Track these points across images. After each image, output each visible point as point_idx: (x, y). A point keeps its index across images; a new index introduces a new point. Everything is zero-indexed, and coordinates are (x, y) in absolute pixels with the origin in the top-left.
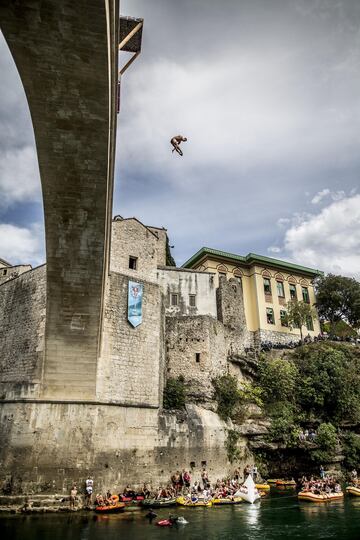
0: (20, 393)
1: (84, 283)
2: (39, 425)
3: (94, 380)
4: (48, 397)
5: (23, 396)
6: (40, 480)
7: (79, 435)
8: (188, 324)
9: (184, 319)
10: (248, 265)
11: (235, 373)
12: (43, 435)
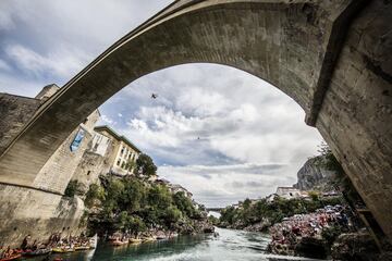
3: (36, 174)
7: (5, 206)
8: (91, 156)
9: (90, 153)
10: (120, 139)
11: (99, 183)
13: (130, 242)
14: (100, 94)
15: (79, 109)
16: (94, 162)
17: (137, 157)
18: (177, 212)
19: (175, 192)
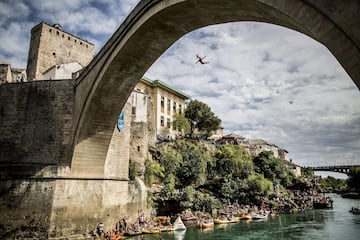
0: (56, 173)
1: (113, 106)
2: (71, 193)
3: (103, 165)
4: (76, 175)
5: (59, 175)
6: (73, 226)
7: (95, 198)
8: (135, 128)
9: (132, 123)
10: (153, 85)
11: (150, 157)
12: (74, 199)
13: (216, 224)
14: (141, 63)
15: (122, 87)
16: (138, 134)
17: (184, 107)
18: (264, 183)
19: (257, 153)
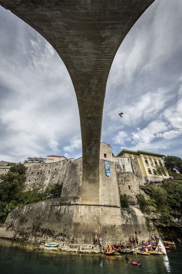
0: (75, 201)
1: (94, 163)
2: (82, 214)
3: (98, 196)
4: (84, 203)
6: (83, 237)
7: (95, 218)
8: (124, 175)
9: (122, 173)
10: (138, 154)
11: (143, 193)
12: (84, 218)
16: (128, 179)
17: (163, 161)
